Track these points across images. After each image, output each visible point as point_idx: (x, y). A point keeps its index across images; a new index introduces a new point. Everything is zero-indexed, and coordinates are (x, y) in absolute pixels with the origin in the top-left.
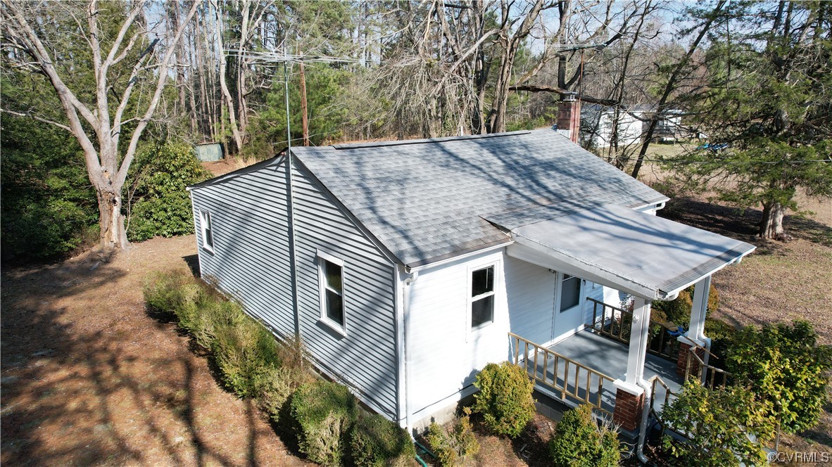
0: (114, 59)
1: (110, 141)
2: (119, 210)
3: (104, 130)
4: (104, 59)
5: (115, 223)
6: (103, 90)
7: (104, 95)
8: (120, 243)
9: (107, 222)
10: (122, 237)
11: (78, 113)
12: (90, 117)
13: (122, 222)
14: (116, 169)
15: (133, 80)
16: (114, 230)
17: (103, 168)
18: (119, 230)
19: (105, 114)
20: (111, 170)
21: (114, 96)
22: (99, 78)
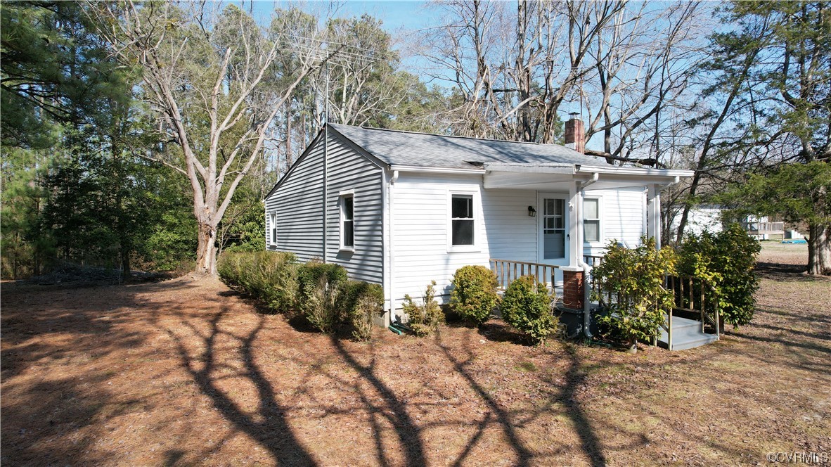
0: (226, 126)
1: (214, 189)
2: (214, 242)
3: (211, 178)
4: (218, 127)
5: (209, 252)
6: (215, 149)
7: (215, 152)
8: (210, 270)
9: (202, 250)
10: (213, 264)
11: (195, 167)
12: (203, 171)
13: (215, 252)
14: (216, 210)
15: (239, 146)
16: (207, 258)
17: (206, 206)
18: (211, 259)
19: (213, 166)
20: (212, 210)
21: (223, 157)
22: (213, 140)
